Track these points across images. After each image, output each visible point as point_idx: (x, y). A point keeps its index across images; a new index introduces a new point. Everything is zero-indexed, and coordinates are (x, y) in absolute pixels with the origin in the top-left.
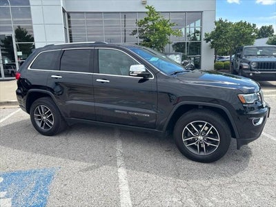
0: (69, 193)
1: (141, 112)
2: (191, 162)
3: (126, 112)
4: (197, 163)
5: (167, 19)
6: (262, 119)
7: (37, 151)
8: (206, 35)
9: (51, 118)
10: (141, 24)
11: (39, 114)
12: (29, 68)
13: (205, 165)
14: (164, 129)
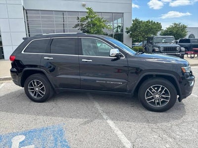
0: (82, 140)
1: (116, 81)
2: (151, 112)
3: (105, 82)
4: (155, 113)
5: (100, 17)
6: (193, 82)
7: (38, 114)
8: (127, 29)
9: (42, 89)
10: (83, 20)
11: (33, 86)
12: (23, 52)
13: (161, 114)
14: (132, 92)
